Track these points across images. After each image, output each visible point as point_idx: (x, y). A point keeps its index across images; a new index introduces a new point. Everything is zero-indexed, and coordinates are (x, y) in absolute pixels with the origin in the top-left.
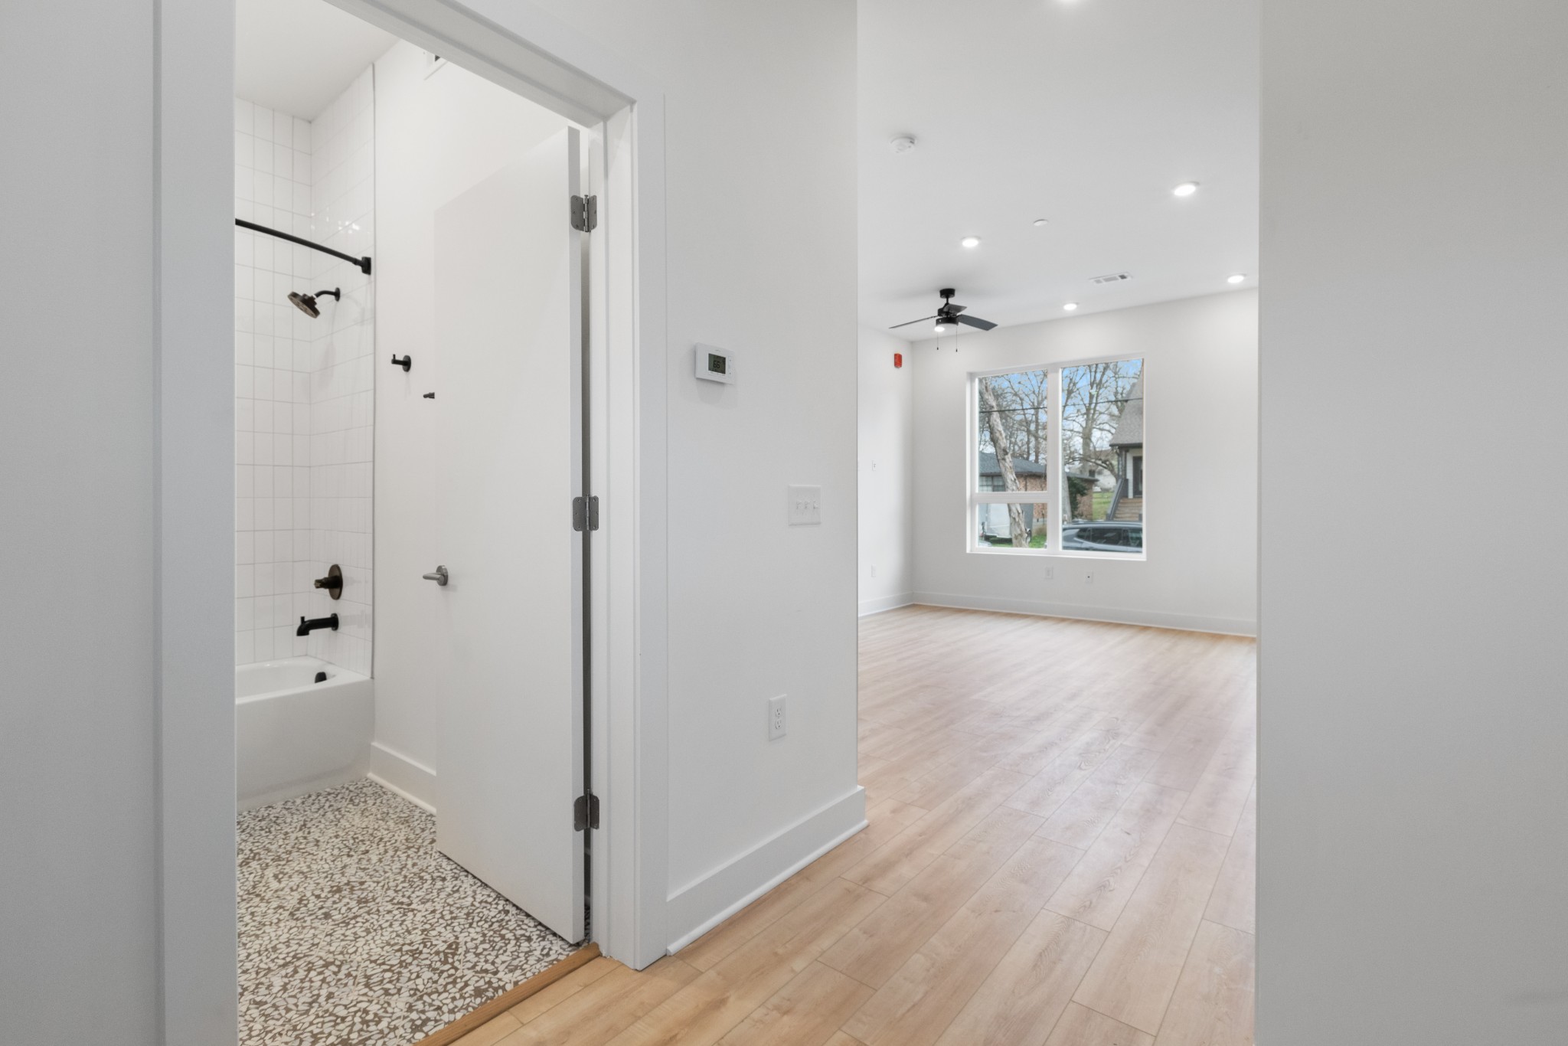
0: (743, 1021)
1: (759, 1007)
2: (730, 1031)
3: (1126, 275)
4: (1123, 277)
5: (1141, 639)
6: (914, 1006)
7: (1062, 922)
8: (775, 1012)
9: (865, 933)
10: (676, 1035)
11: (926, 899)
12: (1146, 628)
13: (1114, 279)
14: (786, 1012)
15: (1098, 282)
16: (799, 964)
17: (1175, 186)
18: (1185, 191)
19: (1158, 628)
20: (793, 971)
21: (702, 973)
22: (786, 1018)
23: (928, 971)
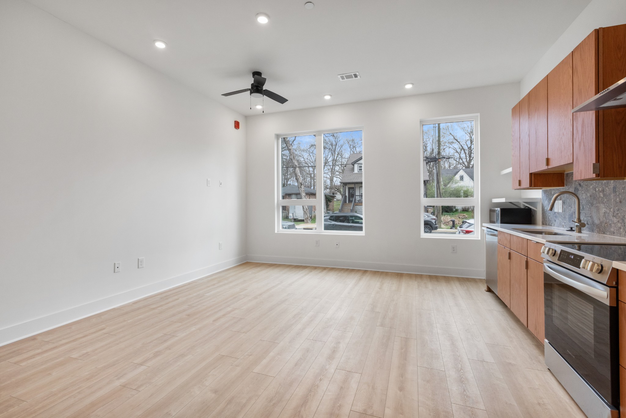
4: (356, 76)
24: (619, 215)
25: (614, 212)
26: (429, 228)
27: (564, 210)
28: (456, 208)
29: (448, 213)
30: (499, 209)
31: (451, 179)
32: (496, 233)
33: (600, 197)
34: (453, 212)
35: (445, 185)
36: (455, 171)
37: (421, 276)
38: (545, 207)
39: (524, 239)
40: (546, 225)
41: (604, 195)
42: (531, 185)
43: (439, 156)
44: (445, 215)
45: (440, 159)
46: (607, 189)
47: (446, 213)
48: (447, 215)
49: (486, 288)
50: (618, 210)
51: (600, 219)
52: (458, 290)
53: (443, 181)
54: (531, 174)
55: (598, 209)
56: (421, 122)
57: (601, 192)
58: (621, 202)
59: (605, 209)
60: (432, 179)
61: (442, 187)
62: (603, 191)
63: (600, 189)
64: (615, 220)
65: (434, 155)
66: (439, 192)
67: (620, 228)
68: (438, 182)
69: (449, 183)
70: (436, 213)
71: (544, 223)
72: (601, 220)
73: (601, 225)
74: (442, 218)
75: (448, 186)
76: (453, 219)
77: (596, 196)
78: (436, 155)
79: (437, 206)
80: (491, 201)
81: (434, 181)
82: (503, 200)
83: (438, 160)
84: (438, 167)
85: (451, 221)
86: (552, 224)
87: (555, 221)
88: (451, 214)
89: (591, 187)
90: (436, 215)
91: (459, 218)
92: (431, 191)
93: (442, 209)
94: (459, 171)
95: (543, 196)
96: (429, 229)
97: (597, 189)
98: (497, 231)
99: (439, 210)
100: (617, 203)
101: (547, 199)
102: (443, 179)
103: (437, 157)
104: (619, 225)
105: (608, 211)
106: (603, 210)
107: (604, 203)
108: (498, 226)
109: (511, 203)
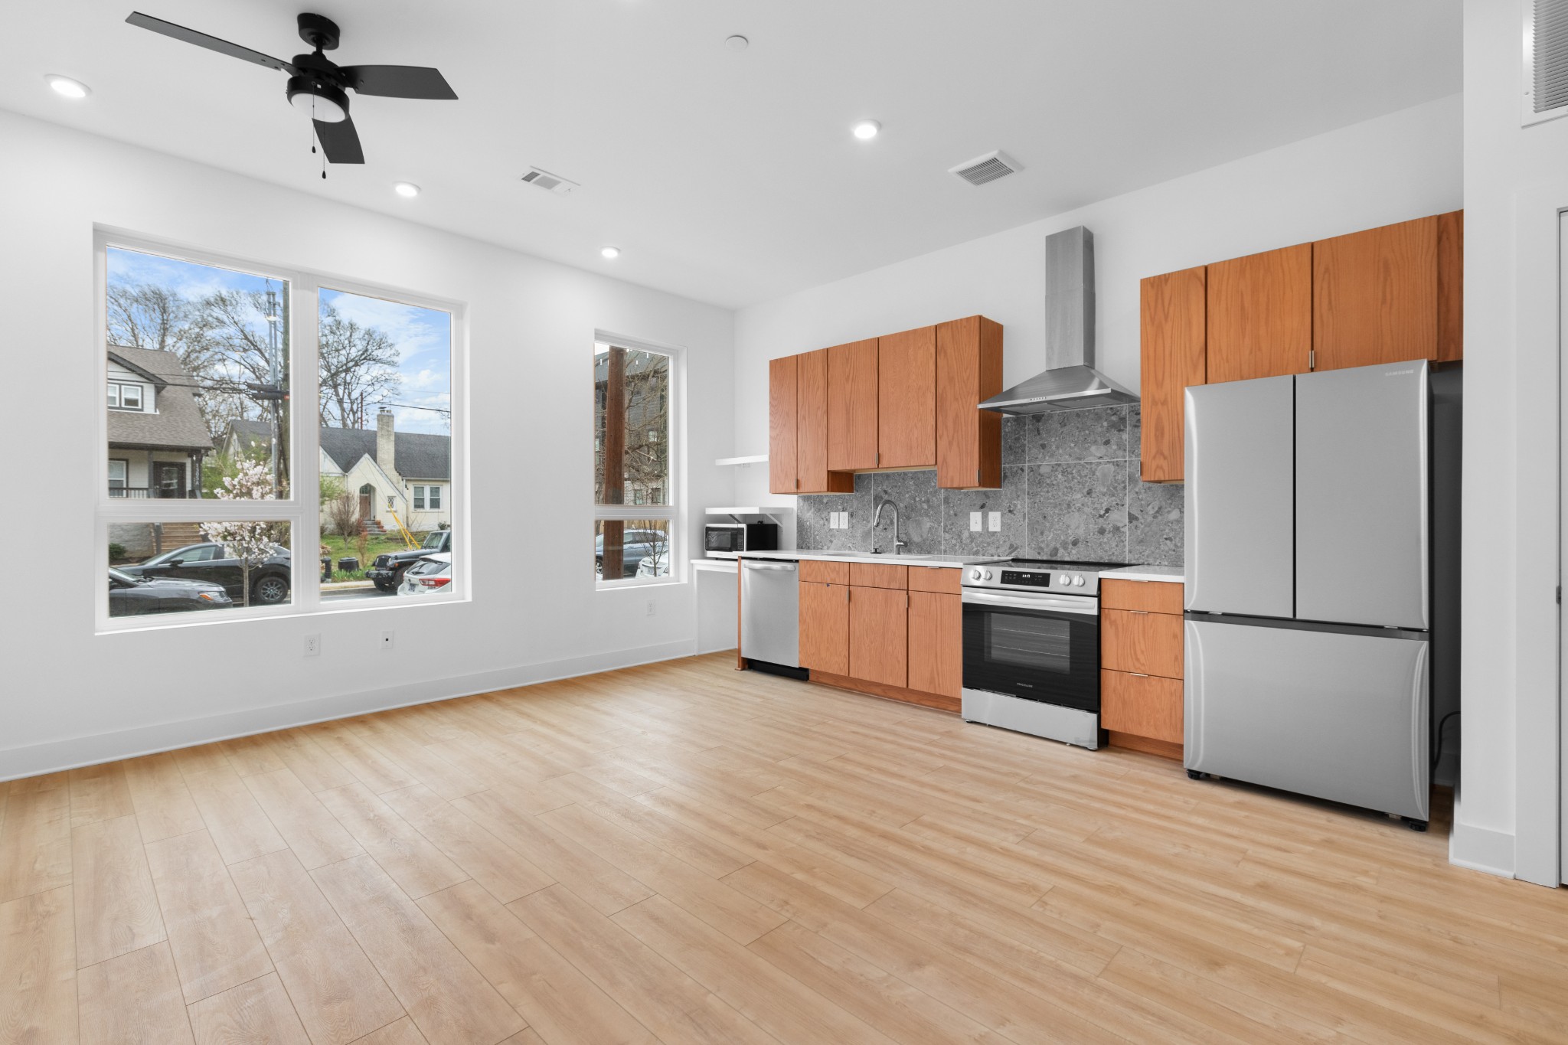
24: (954, 530)
25: (945, 526)
26: (279, 586)
27: (852, 526)
30: (744, 526)
33: (923, 508)
38: (807, 521)
39: (899, 567)
40: (809, 548)
41: (929, 506)
46: (934, 498)
49: (736, 666)
50: (953, 524)
51: (922, 536)
55: (919, 524)
57: (924, 502)
58: (956, 515)
59: (932, 524)
62: (928, 501)
63: (923, 499)
64: (947, 536)
67: (955, 545)
71: (802, 545)
72: (925, 536)
73: (925, 543)
77: (916, 507)
86: (823, 546)
87: (831, 542)
89: (907, 496)
95: (802, 504)
96: (279, 588)
97: (917, 499)
100: (949, 516)
101: (811, 509)
104: (954, 542)
105: (936, 526)
106: (928, 525)
107: (929, 517)
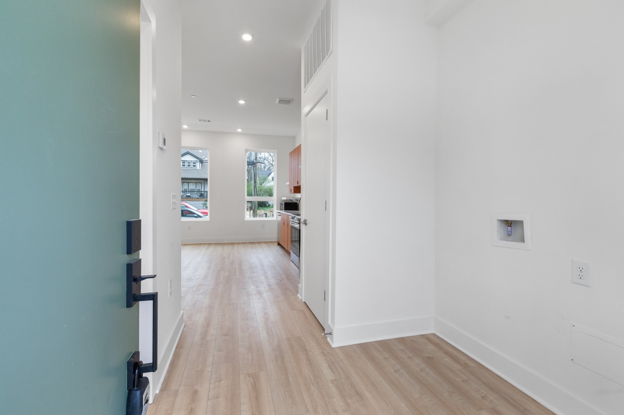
0: (209, 391)
1: (210, 385)
2: (209, 395)
3: (210, 121)
4: (209, 121)
5: (212, 248)
6: (252, 359)
7: (265, 324)
8: (217, 383)
9: (219, 351)
10: (192, 408)
11: (226, 335)
12: (210, 244)
13: (206, 121)
14: (220, 381)
15: (200, 121)
16: (209, 369)
17: (239, 100)
18: (242, 102)
19: (214, 243)
20: (209, 371)
21: (178, 390)
22: (222, 382)
23: (246, 350)
28: (269, 204)
29: (262, 208)
30: (284, 203)
31: (265, 179)
32: (280, 214)
34: (267, 207)
35: (261, 184)
36: (269, 172)
37: (245, 243)
42: (294, 192)
43: (256, 161)
44: (260, 210)
45: (257, 163)
47: (261, 208)
48: (262, 209)
49: (277, 244)
52: (264, 247)
53: (259, 180)
54: (294, 187)
56: (245, 150)
60: (250, 178)
61: (258, 185)
65: (253, 160)
66: (255, 190)
68: (255, 182)
69: (264, 182)
70: (253, 207)
74: (258, 212)
75: (263, 185)
76: (266, 212)
78: (254, 160)
79: (254, 202)
80: (281, 199)
81: (252, 178)
82: (285, 198)
83: (255, 164)
84: (255, 169)
85: (265, 214)
88: (265, 208)
90: (253, 209)
91: (271, 211)
92: (250, 189)
93: (258, 204)
94: (271, 173)
98: (280, 213)
99: (256, 205)
102: (259, 178)
103: (255, 162)
108: (283, 212)
109: (290, 200)
